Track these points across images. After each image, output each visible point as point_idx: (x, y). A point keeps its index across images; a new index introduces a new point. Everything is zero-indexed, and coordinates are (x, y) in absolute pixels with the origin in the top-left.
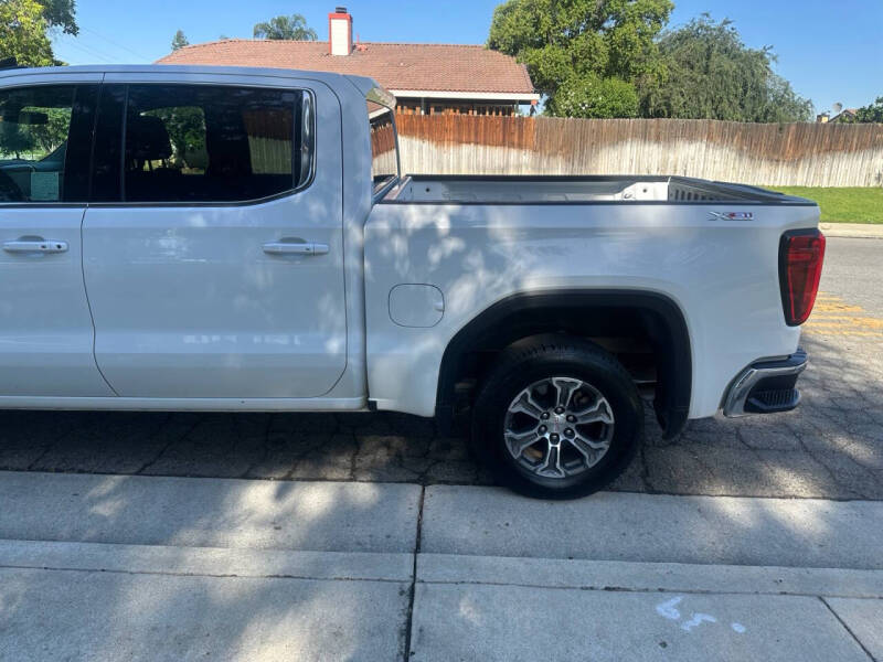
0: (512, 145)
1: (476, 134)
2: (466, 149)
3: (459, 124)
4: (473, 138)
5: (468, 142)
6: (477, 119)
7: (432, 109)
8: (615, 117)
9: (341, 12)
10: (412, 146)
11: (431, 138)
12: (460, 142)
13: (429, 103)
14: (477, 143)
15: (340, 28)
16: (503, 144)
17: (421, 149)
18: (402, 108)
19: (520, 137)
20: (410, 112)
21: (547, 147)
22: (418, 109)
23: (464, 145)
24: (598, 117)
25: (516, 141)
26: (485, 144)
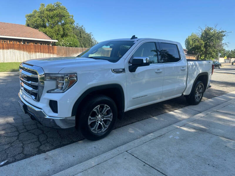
0: (51, 53)
1: (41, 50)
2: (38, 54)
3: (35, 47)
4: (40, 51)
5: (38, 52)
6: (40, 46)
7: (26, 43)
8: (75, 47)
10: (20, 53)
11: (27, 51)
12: (36, 52)
13: (24, 41)
14: (41, 52)
16: (49, 53)
17: (24, 54)
18: (16, 42)
19: (53, 50)
20: (19, 43)
21: (60, 54)
22: (21, 42)
23: (37, 53)
24: (71, 47)
25: (52, 52)
26: (43, 52)
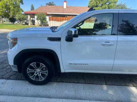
9: (65, 1)
14: (89, 22)
15: (65, 4)
